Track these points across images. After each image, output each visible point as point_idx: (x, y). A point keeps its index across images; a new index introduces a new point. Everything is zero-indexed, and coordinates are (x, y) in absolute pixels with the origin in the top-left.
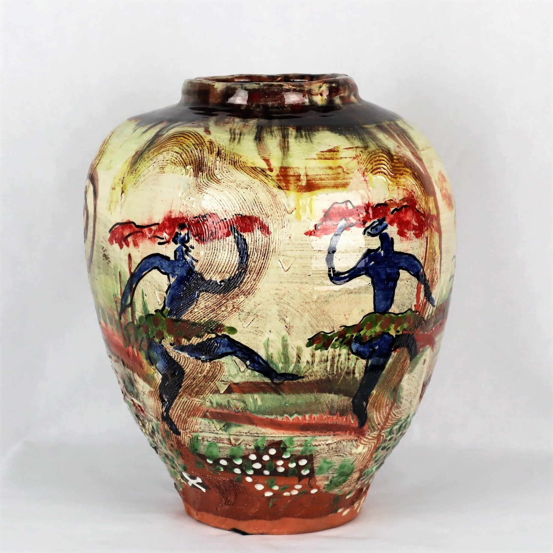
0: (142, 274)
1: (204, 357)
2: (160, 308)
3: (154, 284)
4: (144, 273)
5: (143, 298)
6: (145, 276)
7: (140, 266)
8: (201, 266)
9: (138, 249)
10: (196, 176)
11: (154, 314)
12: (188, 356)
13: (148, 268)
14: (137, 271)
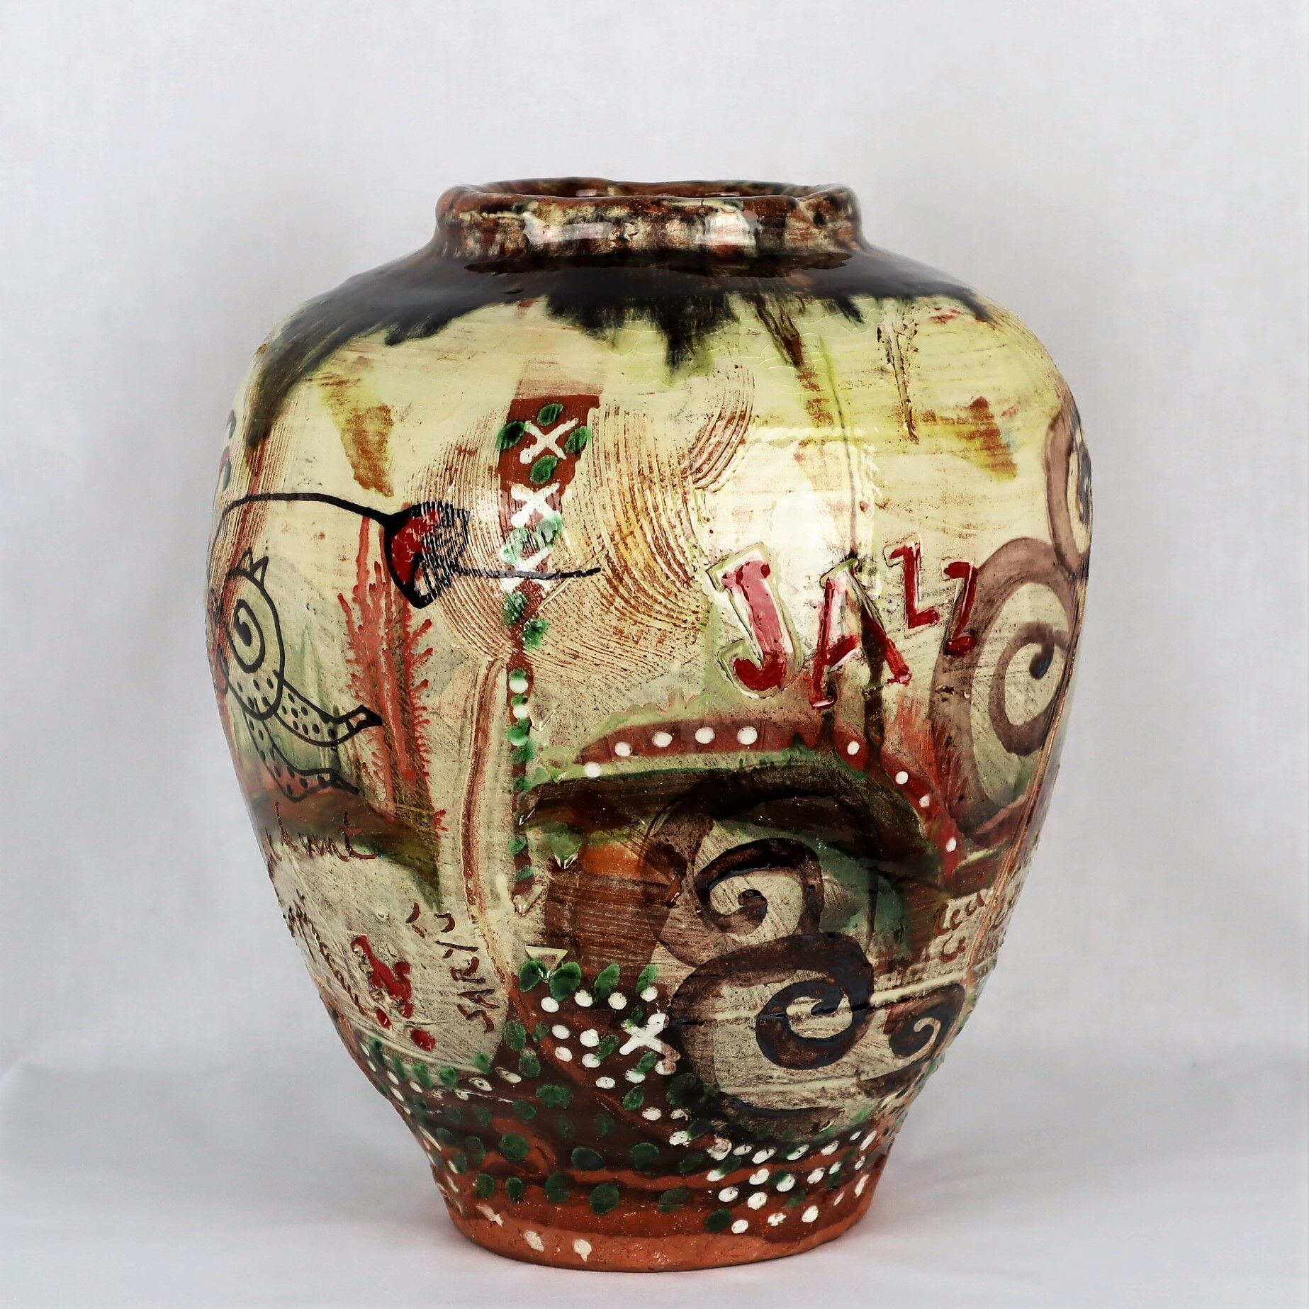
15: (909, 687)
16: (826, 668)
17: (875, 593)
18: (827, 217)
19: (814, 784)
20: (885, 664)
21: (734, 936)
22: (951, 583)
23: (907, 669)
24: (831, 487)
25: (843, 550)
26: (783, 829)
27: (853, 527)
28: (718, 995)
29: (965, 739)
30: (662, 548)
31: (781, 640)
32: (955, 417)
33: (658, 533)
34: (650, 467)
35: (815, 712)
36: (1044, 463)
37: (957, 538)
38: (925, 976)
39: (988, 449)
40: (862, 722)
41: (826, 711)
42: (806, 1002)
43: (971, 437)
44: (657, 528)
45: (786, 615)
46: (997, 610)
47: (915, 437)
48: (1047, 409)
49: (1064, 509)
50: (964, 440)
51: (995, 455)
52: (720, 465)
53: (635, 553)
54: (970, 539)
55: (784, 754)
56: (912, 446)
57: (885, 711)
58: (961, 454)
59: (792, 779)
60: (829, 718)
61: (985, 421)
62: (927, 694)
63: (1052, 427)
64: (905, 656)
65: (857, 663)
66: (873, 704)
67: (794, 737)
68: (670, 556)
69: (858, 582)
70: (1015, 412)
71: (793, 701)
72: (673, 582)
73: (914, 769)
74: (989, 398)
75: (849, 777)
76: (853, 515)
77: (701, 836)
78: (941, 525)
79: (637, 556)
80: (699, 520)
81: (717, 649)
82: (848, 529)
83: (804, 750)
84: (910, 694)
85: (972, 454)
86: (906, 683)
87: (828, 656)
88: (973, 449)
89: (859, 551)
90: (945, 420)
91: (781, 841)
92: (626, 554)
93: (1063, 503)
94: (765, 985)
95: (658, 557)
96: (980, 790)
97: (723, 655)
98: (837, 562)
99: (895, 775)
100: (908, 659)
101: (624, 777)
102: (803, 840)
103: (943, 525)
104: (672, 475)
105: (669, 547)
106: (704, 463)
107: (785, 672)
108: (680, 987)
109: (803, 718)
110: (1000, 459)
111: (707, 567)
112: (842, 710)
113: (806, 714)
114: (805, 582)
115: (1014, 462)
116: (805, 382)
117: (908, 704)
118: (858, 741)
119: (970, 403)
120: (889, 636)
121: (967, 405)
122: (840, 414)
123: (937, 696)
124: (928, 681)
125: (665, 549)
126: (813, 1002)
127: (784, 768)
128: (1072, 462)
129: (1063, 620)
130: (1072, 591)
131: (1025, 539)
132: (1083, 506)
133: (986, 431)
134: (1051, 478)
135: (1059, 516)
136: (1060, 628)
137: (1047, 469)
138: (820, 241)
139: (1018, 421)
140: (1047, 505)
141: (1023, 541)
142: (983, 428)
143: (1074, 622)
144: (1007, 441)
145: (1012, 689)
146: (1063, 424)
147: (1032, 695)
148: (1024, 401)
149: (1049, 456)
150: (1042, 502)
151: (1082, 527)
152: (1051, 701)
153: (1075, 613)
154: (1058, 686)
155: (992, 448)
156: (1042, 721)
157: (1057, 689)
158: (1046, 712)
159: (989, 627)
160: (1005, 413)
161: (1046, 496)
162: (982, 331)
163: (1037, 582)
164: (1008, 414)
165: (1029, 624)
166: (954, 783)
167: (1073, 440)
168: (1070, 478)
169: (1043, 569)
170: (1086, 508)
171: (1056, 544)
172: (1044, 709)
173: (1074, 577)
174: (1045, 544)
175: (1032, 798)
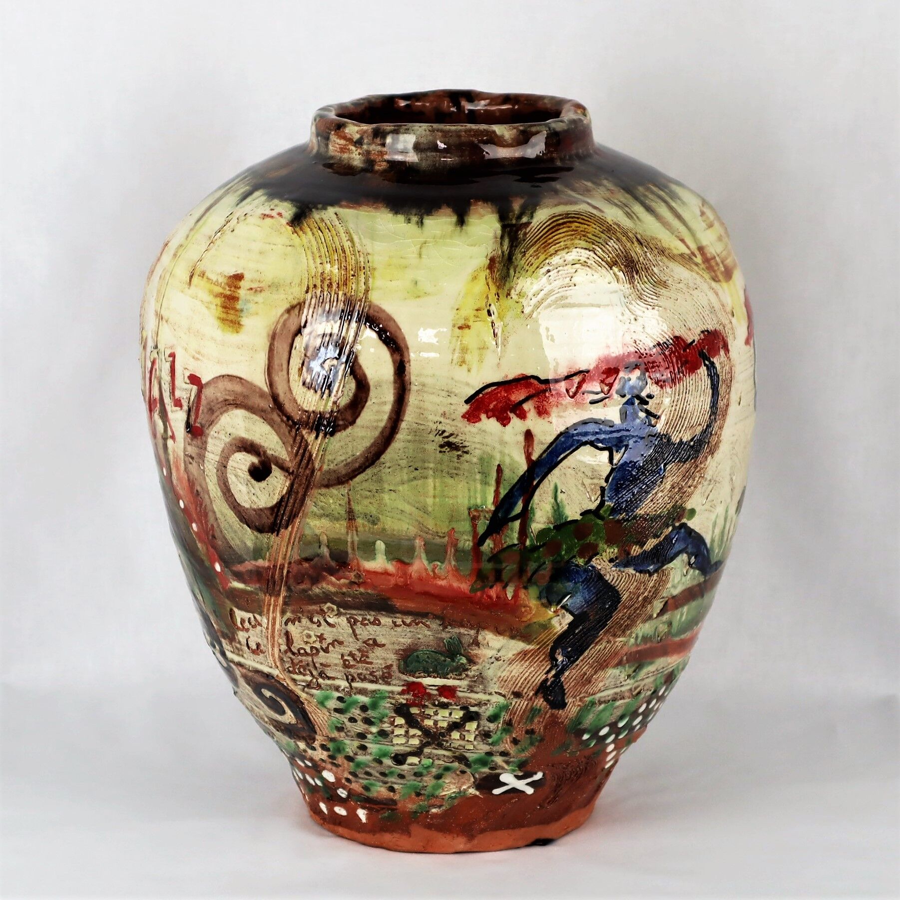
0: (558, 457)
1: (652, 567)
2: (593, 506)
3: (583, 469)
4: (562, 456)
5: (556, 498)
6: (564, 462)
7: (553, 446)
8: (667, 423)
9: (547, 419)
10: (631, 280)
11: (579, 519)
12: (634, 572)
13: (571, 446)
14: (545, 455)
15: (176, 446)
18: (366, 141)
20: (168, 425)
22: (191, 386)
25: (154, 341)
27: (158, 329)
29: (206, 496)
32: (215, 279)
36: (271, 333)
37: (192, 358)
38: (244, 655)
39: (225, 307)
43: (217, 295)
46: (217, 418)
47: (191, 284)
48: (290, 298)
49: (285, 372)
50: (212, 296)
51: (228, 313)
54: (199, 362)
56: (186, 289)
57: (169, 455)
58: (206, 304)
61: (233, 289)
62: (183, 455)
63: (288, 311)
70: (261, 291)
73: (186, 502)
74: (247, 276)
76: (159, 321)
78: (185, 345)
84: (176, 450)
85: (213, 307)
86: (175, 441)
88: (215, 304)
89: (158, 345)
90: (209, 279)
93: (285, 366)
96: (225, 538)
99: (178, 501)
100: (173, 426)
103: (187, 346)
110: (231, 317)
115: (241, 323)
117: (177, 456)
119: (232, 273)
120: (166, 406)
121: (227, 275)
123: (187, 459)
124: (182, 446)
128: (298, 339)
129: (279, 449)
130: (293, 433)
131: (241, 378)
132: (309, 377)
133: (230, 295)
134: (274, 345)
135: (278, 375)
136: (276, 454)
137: (272, 338)
138: (354, 155)
139: (260, 298)
140: (267, 363)
141: (238, 380)
142: (228, 293)
143: (299, 457)
144: (242, 307)
145: (233, 478)
146: (299, 312)
147: (253, 491)
148: (274, 286)
149: (278, 330)
150: (262, 359)
151: (308, 392)
152: (277, 503)
153: (301, 451)
154: (283, 496)
155: (228, 308)
156: (268, 513)
157: (283, 498)
158: (272, 509)
159: (211, 427)
160: (251, 289)
161: (267, 355)
162: (282, 231)
163: (252, 412)
164: (254, 290)
165: (243, 438)
166: (207, 525)
167: (305, 326)
168: (293, 351)
169: (258, 406)
170: (321, 380)
171: (272, 393)
172: (269, 506)
173: (295, 424)
174: (260, 389)
175: (282, 568)
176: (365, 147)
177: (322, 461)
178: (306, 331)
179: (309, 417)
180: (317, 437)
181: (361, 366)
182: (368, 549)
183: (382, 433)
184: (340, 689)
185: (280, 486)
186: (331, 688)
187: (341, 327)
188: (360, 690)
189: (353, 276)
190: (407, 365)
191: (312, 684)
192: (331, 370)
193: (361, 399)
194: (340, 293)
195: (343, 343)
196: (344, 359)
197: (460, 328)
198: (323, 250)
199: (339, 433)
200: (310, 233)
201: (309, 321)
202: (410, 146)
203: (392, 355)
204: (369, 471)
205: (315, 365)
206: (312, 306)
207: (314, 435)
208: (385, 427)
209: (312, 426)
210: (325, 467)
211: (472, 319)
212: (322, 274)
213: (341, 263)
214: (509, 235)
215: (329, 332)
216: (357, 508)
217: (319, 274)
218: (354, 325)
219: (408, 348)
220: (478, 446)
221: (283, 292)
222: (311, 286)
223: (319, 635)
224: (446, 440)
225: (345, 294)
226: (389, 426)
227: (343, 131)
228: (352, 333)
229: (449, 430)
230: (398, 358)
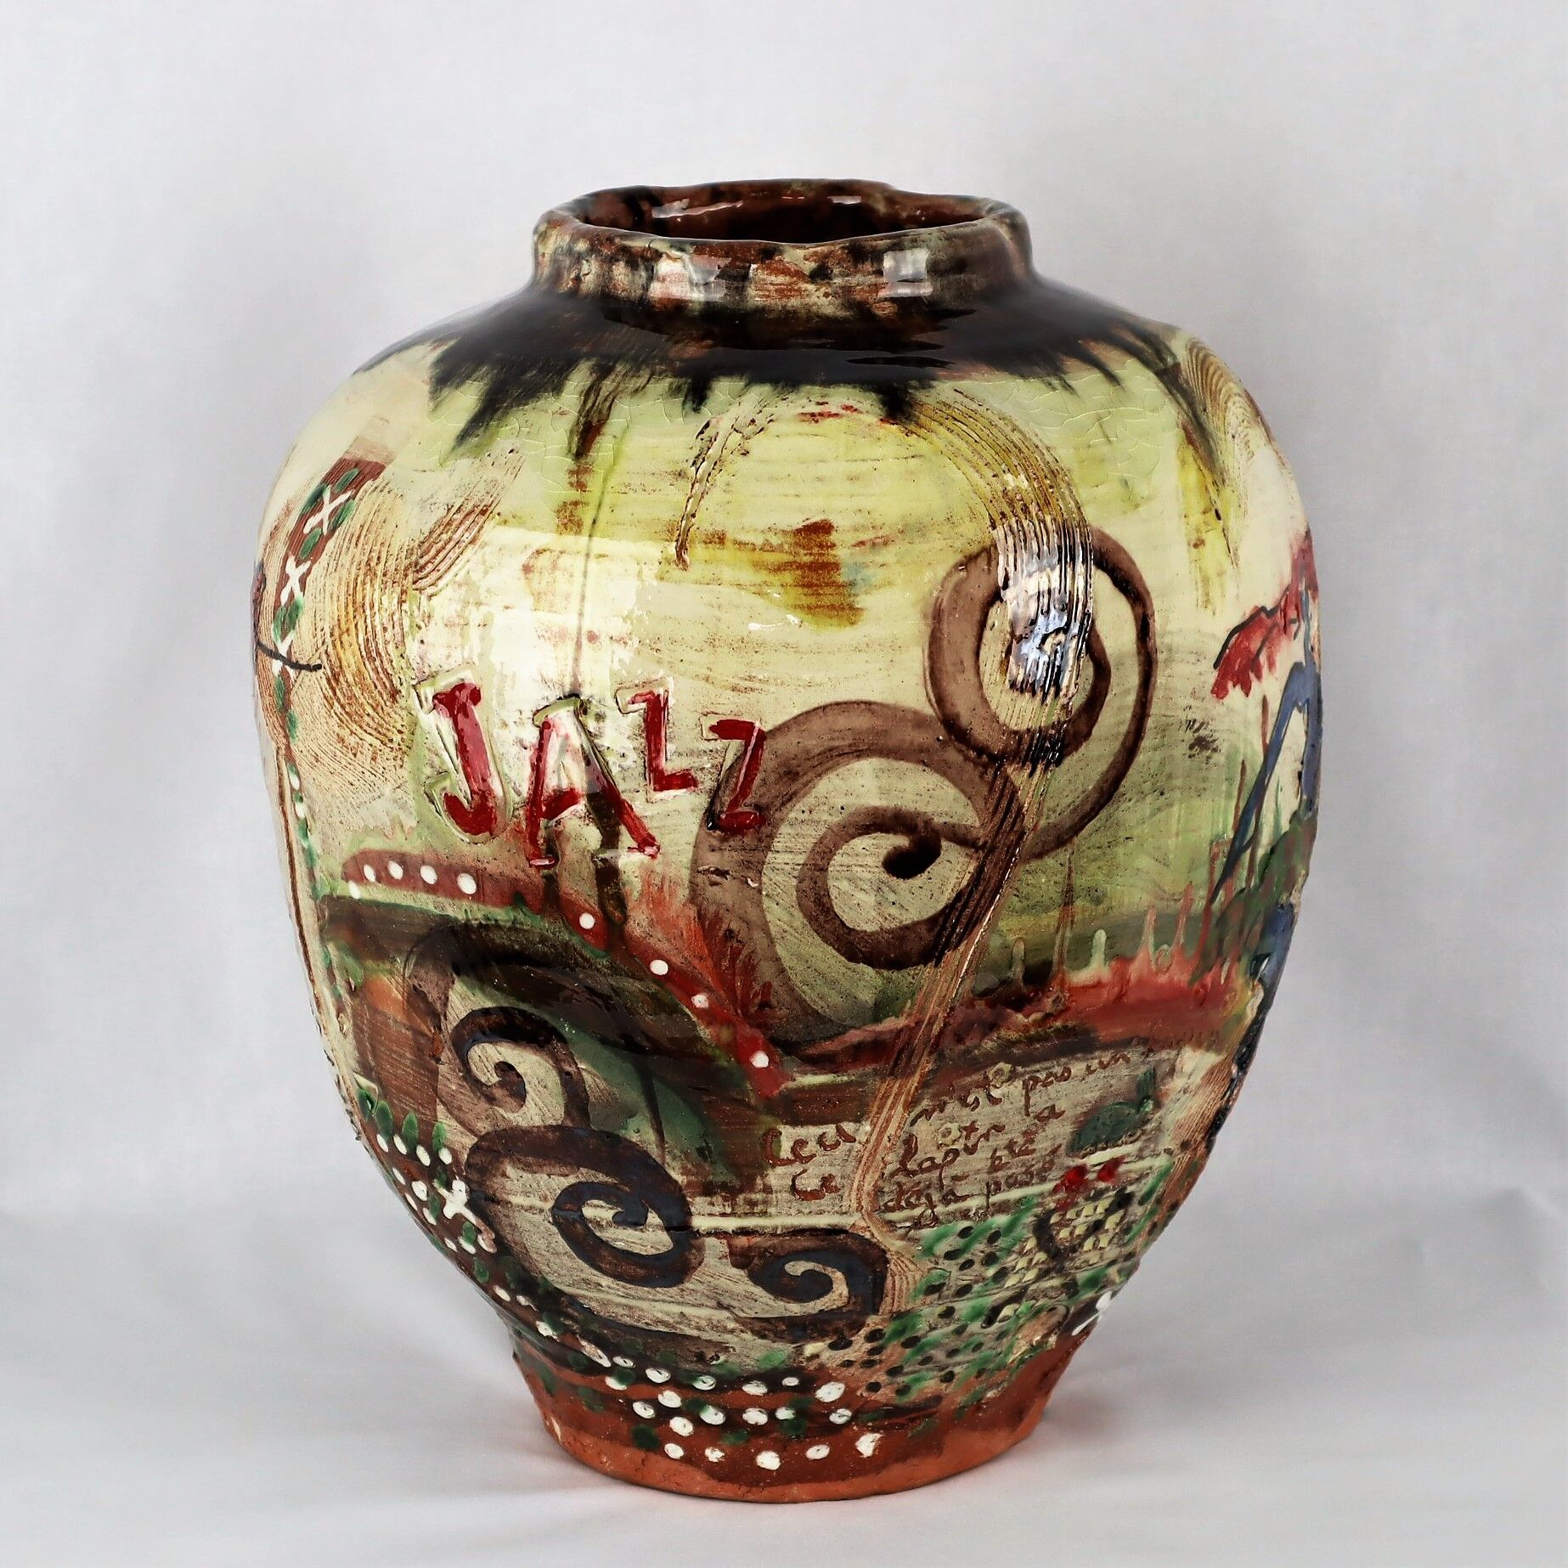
2: (1296, 805)
3: (1293, 748)
4: (1284, 730)
6: (1285, 739)
7: (1280, 716)
9: (1274, 675)
11: (1288, 829)
14: (1274, 733)
15: (656, 862)
16: (543, 822)
17: (604, 742)
18: (836, 271)
19: (545, 954)
20: (623, 829)
21: (501, 1111)
22: (720, 744)
23: (653, 839)
24: (554, 609)
25: (562, 685)
26: (523, 1000)
27: (576, 660)
28: (504, 1175)
29: (758, 935)
30: (370, 654)
31: (489, 780)
32: (760, 542)
33: (370, 634)
34: (379, 558)
35: (532, 871)
36: (930, 611)
37: (729, 691)
38: (772, 1210)
39: (809, 585)
40: (594, 892)
41: (546, 871)
42: (602, 1207)
43: (779, 568)
44: (369, 629)
45: (495, 752)
46: (805, 785)
47: (684, 561)
48: (959, 543)
49: (970, 674)
50: (765, 572)
51: (819, 594)
52: (443, 567)
53: (349, 652)
54: (752, 695)
55: (507, 914)
56: (676, 572)
57: (624, 885)
58: (754, 589)
59: (521, 944)
60: (551, 881)
61: (815, 550)
62: (685, 874)
64: (647, 823)
65: (581, 822)
66: (607, 875)
67: (515, 896)
68: (378, 663)
69: (583, 726)
70: (886, 543)
71: (506, 853)
72: (381, 694)
73: (677, 960)
74: (840, 522)
75: (588, 954)
76: (579, 645)
77: (447, 988)
78: (704, 672)
79: (350, 659)
80: (411, 627)
81: (423, 778)
82: (570, 662)
83: (527, 913)
84: (659, 869)
85: (774, 590)
86: (653, 856)
87: (544, 808)
88: (778, 583)
89: (582, 690)
90: (740, 544)
91: (522, 1012)
92: (342, 655)
93: (969, 662)
94: (549, 1175)
95: (367, 663)
96: (800, 1000)
97: (431, 786)
98: (552, 699)
99: (649, 964)
100: (652, 827)
101: (378, 904)
102: (547, 1017)
103: (708, 672)
104: (396, 570)
105: (378, 654)
106: (429, 562)
107: (496, 819)
108: (468, 1156)
109: (521, 875)
110: (829, 600)
111: (414, 682)
112: (565, 874)
113: (524, 871)
114: (516, 716)
115: (857, 606)
116: (574, 479)
117: (657, 881)
118: (594, 914)
119: (798, 523)
120: (624, 796)
121: (789, 529)
122: (594, 522)
123: (700, 879)
124: (686, 857)
125: (374, 654)
126: (612, 1209)
127: (510, 929)
128: (995, 614)
129: (961, 810)
130: (989, 776)
131: (868, 703)
132: (1022, 671)
133: (812, 563)
134: (940, 630)
135: (955, 680)
136: (954, 821)
137: (934, 618)
138: (814, 299)
139: (888, 555)
140: (927, 664)
141: (863, 706)
142: (807, 559)
143: (1000, 815)
144: (851, 578)
145: (845, 885)
146: (989, 564)
147: (892, 897)
148: (913, 530)
149: (944, 603)
150: (915, 660)
151: (1020, 698)
152: (945, 908)
153: (1004, 804)
154: (961, 891)
155: (816, 585)
156: (923, 931)
157: (959, 895)
158: (932, 921)
159: (788, 805)
160: (862, 543)
161: (926, 652)
162: (881, 436)
163: (896, 759)
164: (868, 545)
165: (876, 809)
166: (747, 986)
167: (1006, 586)
168: (988, 634)
169: (912, 744)
170: (1041, 672)
171: (944, 715)
172: (926, 917)
173: (993, 758)
174: (916, 713)
175: (931, 1024)
176: (838, 281)
177: (1039, 814)
178: (1008, 595)
179: (1020, 742)
180: (1031, 775)
181: (1098, 636)
182: (1081, 951)
183: (1123, 744)
184: (971, 1214)
185: (956, 874)
186: (955, 1217)
187: (1063, 577)
188: (1000, 1205)
189: (1051, 487)
190: (1151, 621)
191: (922, 1220)
192: (1056, 652)
193: (1100, 691)
194: (1048, 519)
195: (1071, 600)
196: (1075, 630)
197: (1196, 546)
198: (988, 454)
199: (1069, 758)
200: (942, 430)
201: (1011, 575)
202: (922, 267)
203: (1133, 608)
204: (1103, 814)
205: (1030, 649)
206: (1011, 548)
207: (1028, 771)
208: (1128, 732)
209: (1027, 755)
210: (1043, 823)
211: (1203, 528)
212: (1005, 492)
213: (1026, 470)
214: (1173, 385)
215: (1046, 588)
216: (1080, 882)
217: (1000, 494)
218: (1080, 568)
219: (1148, 593)
220: (1225, 736)
221: (938, 536)
222: (997, 517)
223: (968, 1125)
224: (1196, 735)
225: (1055, 520)
226: (1133, 727)
227: (781, 261)
228: (1080, 582)
229: (1198, 715)
230: (1141, 611)
